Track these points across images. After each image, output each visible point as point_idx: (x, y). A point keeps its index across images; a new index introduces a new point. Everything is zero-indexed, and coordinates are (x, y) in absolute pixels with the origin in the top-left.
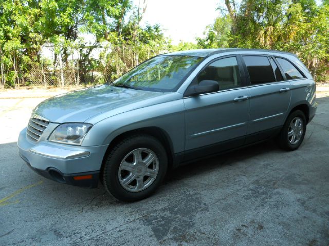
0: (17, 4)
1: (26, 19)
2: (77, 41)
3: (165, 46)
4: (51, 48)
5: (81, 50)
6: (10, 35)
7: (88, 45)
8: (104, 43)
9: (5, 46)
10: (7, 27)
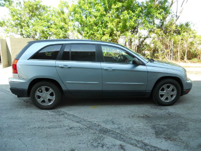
0: (110, 18)
1: (113, 25)
2: (138, 34)
3: (192, 36)
4: (124, 38)
5: (139, 39)
6: (105, 33)
7: (143, 36)
8: (153, 35)
9: (102, 38)
10: (104, 29)
